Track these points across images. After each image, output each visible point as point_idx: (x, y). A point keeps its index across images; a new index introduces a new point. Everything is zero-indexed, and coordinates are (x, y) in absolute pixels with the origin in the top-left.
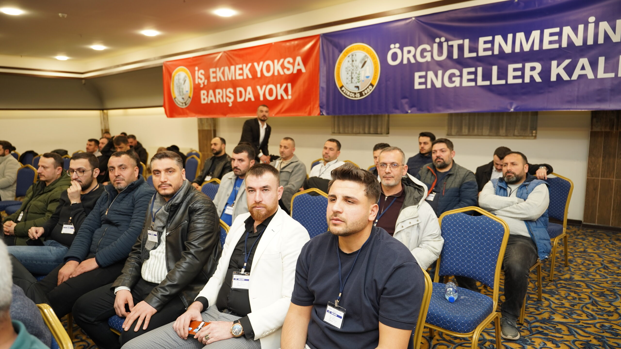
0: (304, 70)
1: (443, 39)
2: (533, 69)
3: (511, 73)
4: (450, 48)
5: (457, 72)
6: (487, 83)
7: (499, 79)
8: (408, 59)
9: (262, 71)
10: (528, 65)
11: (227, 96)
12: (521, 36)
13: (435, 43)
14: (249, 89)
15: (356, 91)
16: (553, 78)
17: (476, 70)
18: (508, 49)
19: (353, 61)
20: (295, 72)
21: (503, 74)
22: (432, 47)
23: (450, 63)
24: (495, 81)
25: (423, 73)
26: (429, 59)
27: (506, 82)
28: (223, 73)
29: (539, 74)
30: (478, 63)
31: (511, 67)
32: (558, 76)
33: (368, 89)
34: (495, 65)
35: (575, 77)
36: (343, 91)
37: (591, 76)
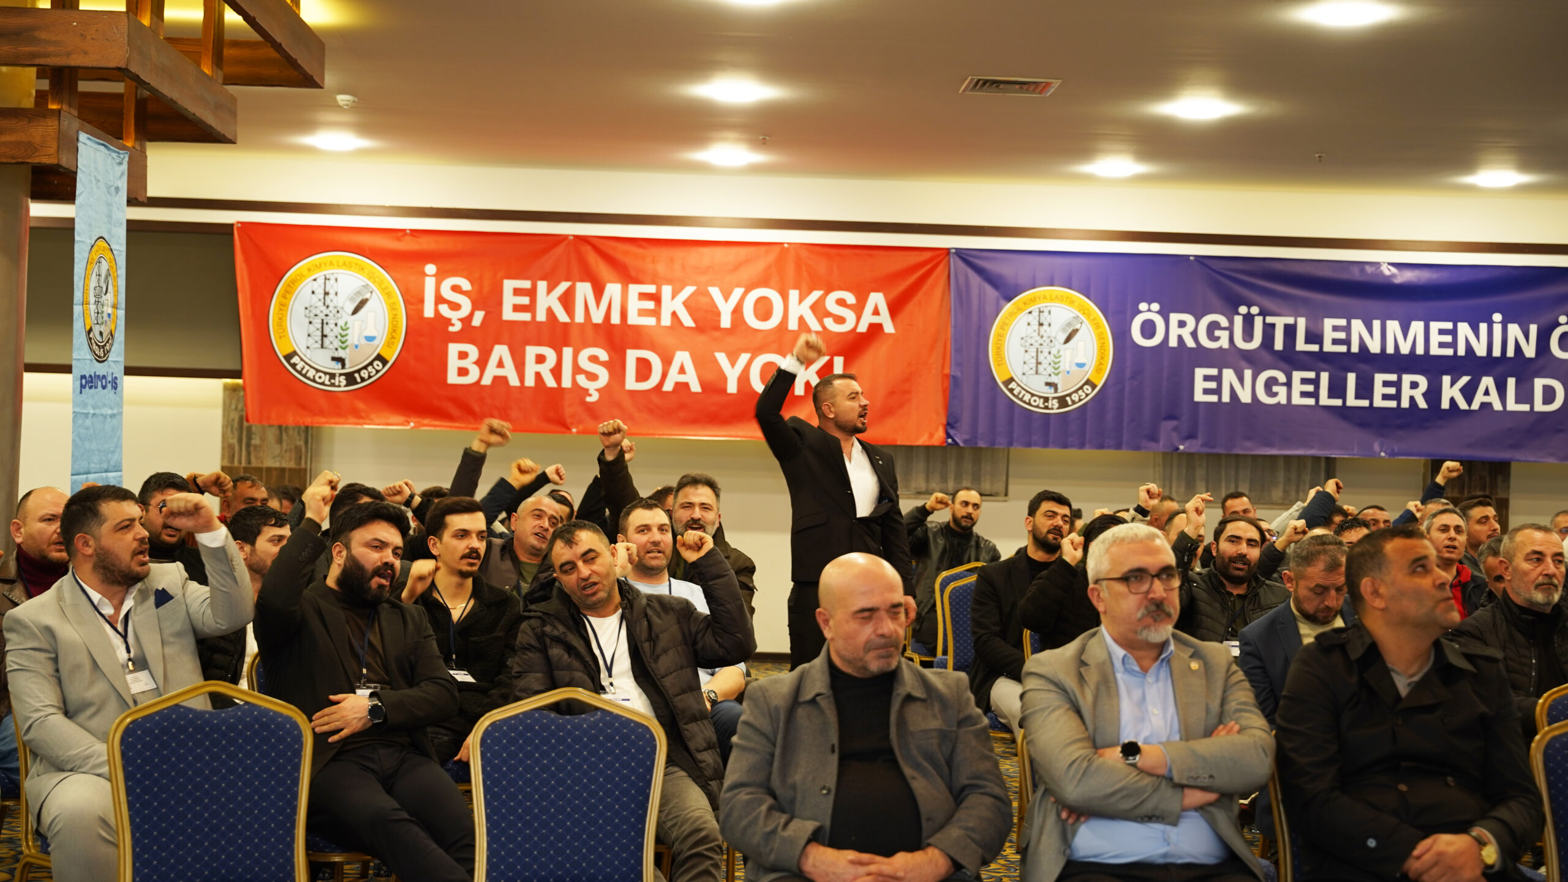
0: (889, 328)
1: (1255, 310)
2: (1414, 385)
3: (1379, 390)
4: (1269, 329)
5: (1282, 377)
6: (1338, 402)
7: (1358, 396)
8: (1180, 338)
9: (737, 311)
10: (1407, 379)
11: (577, 370)
12: (1393, 326)
13: (1239, 314)
14: (683, 357)
15: (1049, 392)
16: (1445, 405)
17: (1318, 376)
18: (1374, 347)
19: (1041, 324)
20: (862, 328)
21: (1365, 389)
22: (1231, 322)
23: (1267, 357)
24: (1352, 401)
25: (1214, 372)
26: (1224, 343)
27: (1371, 403)
28: (567, 300)
29: (1424, 395)
30: (1321, 365)
31: (1379, 378)
32: (1452, 401)
33: (1080, 392)
34: (1352, 372)
35: (1475, 406)
36: (1011, 391)
37: (1497, 406)
